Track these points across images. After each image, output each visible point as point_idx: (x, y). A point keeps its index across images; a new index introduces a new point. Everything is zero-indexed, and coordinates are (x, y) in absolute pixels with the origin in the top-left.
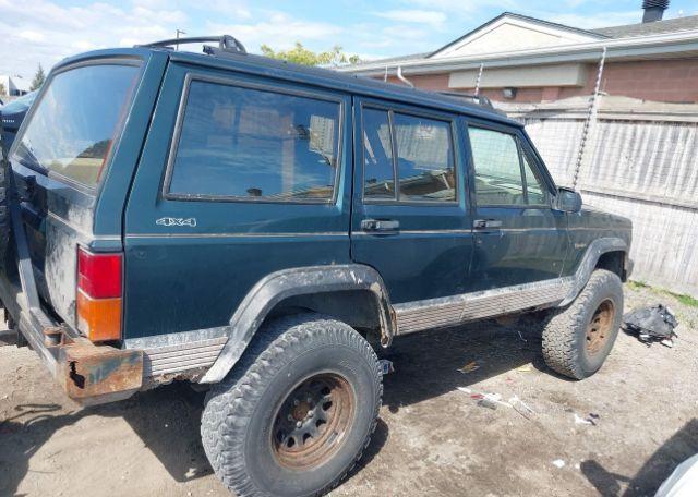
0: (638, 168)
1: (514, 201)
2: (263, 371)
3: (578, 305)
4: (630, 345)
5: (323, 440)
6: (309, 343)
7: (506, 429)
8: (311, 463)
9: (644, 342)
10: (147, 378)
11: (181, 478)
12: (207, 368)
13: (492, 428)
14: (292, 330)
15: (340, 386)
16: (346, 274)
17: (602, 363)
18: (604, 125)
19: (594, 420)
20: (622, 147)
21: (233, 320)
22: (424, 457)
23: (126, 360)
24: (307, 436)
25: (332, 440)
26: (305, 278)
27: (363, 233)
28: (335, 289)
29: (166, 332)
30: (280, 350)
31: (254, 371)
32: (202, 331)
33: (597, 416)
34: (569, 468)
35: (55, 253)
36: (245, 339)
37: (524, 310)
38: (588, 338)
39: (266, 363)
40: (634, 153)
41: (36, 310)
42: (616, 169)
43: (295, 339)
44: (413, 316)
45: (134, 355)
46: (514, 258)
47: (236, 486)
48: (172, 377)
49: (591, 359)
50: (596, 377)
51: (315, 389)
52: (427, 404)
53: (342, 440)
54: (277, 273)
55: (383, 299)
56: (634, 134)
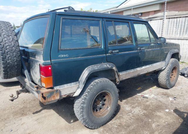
0: (179, 30)
1: (147, 42)
2: (88, 92)
3: (167, 68)
4: (182, 78)
5: (105, 109)
6: (99, 84)
7: (152, 103)
8: (102, 115)
9: (186, 77)
10: (61, 96)
11: (70, 122)
12: (75, 92)
13: (148, 103)
14: (94, 81)
15: (108, 95)
16: (106, 65)
17: (175, 83)
18: (168, 20)
19: (175, 99)
20: (174, 25)
21: (80, 80)
22: (131, 112)
23: (55, 92)
24: (100, 109)
25: (107, 109)
26: (96, 67)
27: (110, 54)
28: (104, 70)
29: (64, 84)
30: (92, 87)
31: (86, 93)
32: (72, 83)
33: (176, 98)
34: (170, 112)
35: (33, 67)
36: (83, 84)
37: (153, 71)
38: (171, 78)
39: (89, 90)
40: (177, 26)
41: (31, 82)
42: (173, 31)
43: (95, 84)
44: (125, 75)
45: (57, 90)
46: (147, 58)
47: (85, 122)
48: (66, 95)
49: (172, 83)
50: (174, 87)
51: (101, 96)
52: (129, 99)
53: (110, 109)
54: (89, 67)
55: (116, 71)
56: (177, 21)
